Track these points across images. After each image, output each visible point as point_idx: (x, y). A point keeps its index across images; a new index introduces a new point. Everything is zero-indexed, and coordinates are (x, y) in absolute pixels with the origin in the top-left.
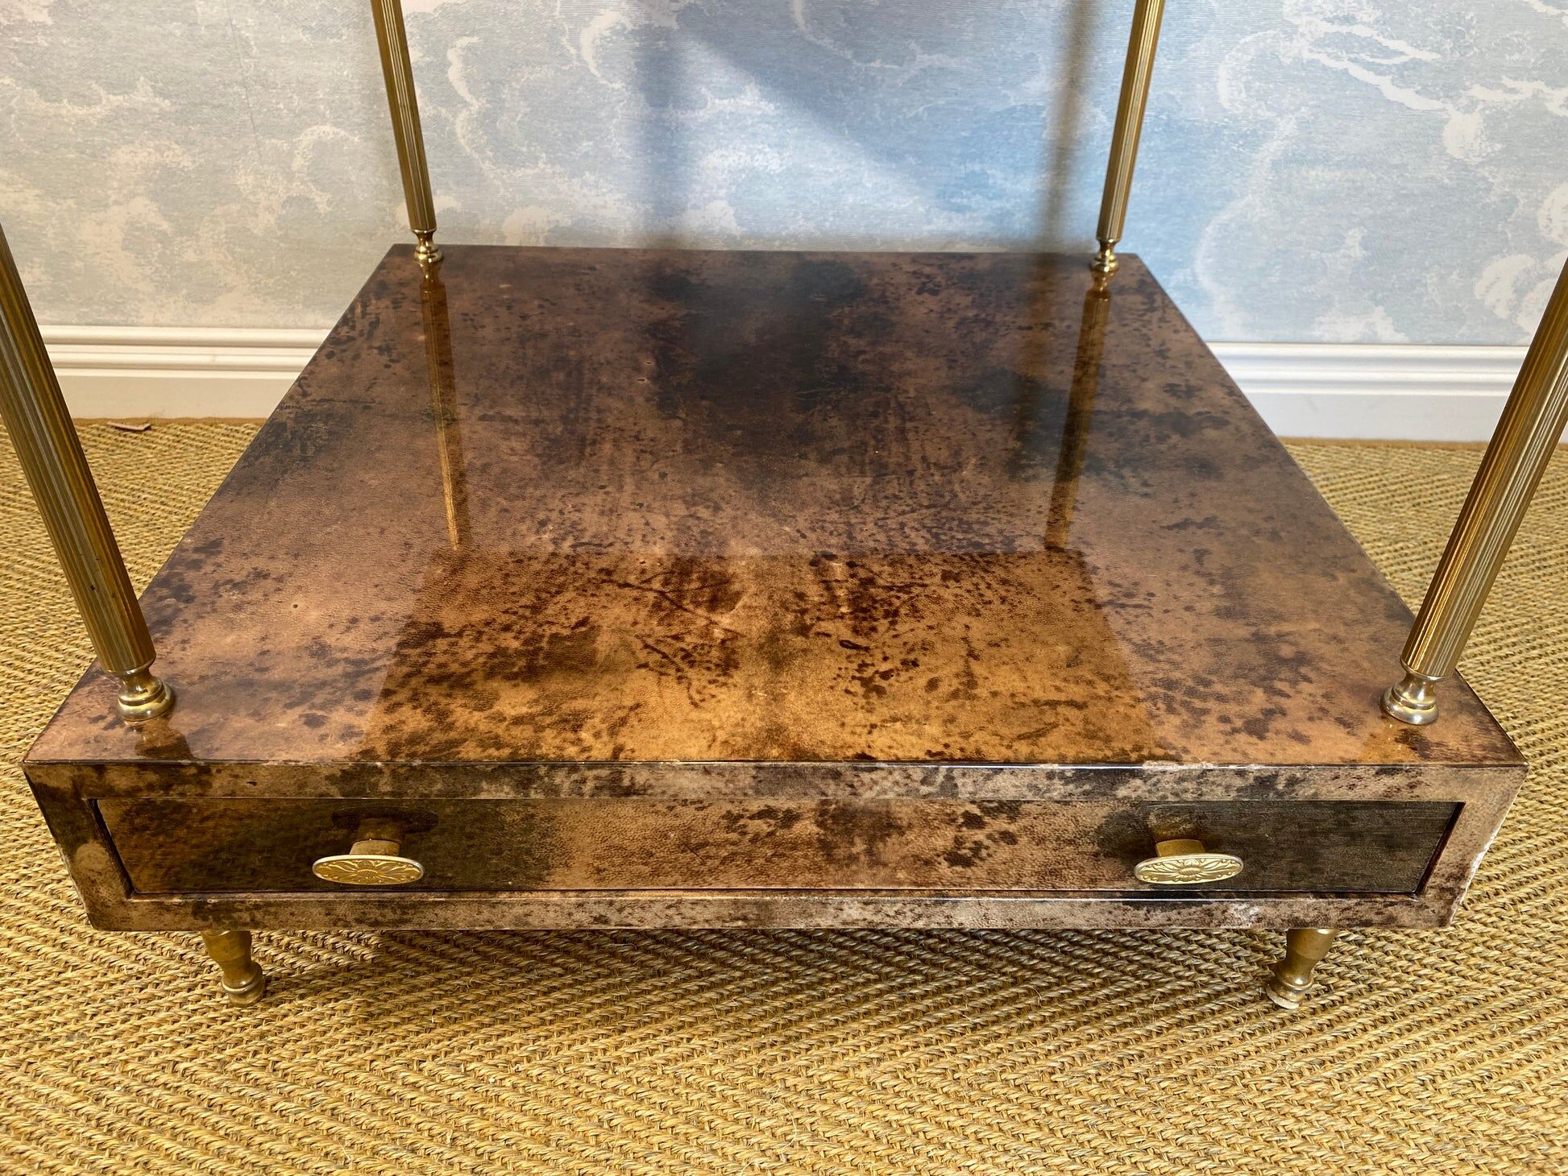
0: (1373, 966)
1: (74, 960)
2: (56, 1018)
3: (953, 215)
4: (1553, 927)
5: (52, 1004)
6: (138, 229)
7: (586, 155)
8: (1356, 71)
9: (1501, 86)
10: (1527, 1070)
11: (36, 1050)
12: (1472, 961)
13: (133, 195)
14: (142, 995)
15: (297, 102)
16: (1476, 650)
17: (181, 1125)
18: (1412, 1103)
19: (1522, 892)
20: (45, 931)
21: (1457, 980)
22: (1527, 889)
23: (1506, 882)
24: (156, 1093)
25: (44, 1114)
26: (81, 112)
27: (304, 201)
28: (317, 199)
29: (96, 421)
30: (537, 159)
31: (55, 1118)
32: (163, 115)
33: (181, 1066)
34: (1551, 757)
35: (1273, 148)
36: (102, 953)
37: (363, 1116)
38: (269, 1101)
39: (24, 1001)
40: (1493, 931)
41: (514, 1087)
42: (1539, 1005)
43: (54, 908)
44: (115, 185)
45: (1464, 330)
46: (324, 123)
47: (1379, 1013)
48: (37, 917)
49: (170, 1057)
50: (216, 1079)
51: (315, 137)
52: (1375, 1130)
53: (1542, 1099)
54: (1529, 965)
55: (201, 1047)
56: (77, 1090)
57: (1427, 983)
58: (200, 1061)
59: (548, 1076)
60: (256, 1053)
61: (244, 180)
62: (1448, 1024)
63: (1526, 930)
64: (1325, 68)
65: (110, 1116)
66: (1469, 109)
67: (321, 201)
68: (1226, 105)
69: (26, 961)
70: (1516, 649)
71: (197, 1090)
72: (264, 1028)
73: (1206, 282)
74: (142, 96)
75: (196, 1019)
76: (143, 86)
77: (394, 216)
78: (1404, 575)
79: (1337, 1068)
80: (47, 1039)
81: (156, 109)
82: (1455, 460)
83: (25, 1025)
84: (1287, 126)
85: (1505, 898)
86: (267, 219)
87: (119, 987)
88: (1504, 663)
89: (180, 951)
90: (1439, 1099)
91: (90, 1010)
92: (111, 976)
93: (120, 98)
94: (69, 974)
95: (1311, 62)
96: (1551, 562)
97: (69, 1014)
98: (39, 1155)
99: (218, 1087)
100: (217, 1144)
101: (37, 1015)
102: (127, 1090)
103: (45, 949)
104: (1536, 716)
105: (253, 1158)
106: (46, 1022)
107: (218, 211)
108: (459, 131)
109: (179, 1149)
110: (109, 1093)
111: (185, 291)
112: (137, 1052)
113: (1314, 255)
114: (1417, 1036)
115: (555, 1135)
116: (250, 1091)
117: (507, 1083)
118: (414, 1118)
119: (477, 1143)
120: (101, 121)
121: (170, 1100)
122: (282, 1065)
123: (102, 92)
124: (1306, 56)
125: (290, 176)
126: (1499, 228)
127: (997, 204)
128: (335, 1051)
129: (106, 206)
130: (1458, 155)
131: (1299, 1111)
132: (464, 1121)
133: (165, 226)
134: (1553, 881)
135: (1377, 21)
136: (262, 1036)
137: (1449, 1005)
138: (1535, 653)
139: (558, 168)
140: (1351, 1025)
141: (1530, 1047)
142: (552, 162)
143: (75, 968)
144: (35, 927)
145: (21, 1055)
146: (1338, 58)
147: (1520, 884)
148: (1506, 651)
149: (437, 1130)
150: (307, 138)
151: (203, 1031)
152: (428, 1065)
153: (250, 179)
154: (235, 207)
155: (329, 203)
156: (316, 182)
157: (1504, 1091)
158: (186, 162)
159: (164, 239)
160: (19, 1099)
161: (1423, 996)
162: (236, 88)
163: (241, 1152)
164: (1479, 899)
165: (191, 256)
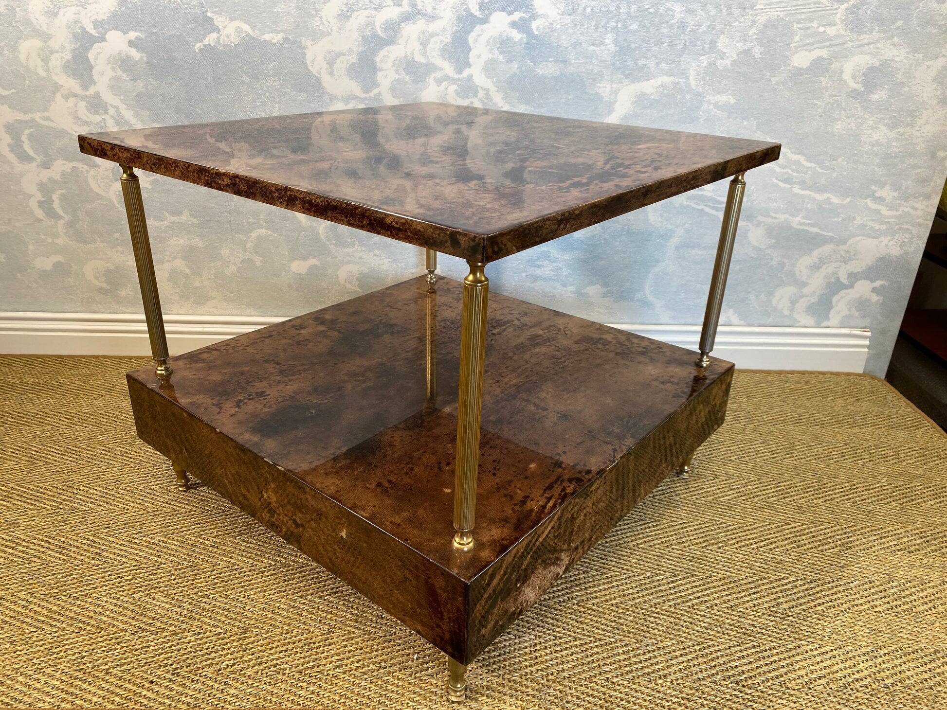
0: (695, 568)
1: (163, 561)
2: (159, 580)
3: (536, 269)
4: (772, 556)
5: (157, 576)
6: (176, 272)
7: (375, 243)
8: (707, 210)
9: (769, 216)
10: (750, 604)
11: (153, 591)
12: (736, 567)
13: (175, 258)
14: (193, 573)
15: (251, 220)
16: (762, 455)
17: (213, 615)
18: (702, 613)
19: (762, 544)
20: (151, 551)
21: (728, 574)
22: (764, 543)
23: (756, 540)
24: (202, 605)
25: (159, 611)
26: (158, 223)
27: (250, 261)
28: (256, 260)
29: (146, 357)
30: (354, 244)
31: (164, 612)
32: (193, 225)
33: (211, 596)
34: (786, 496)
35: (675, 241)
36: (175, 559)
37: (284, 613)
38: (247, 608)
39: (146, 575)
40: (747, 557)
41: (344, 604)
42: (760, 582)
43: (153, 543)
44: (168, 253)
45: (770, 320)
46: (262, 228)
47: (694, 584)
48: (147, 546)
49: (206, 593)
50: (226, 601)
51: (258, 234)
52: (685, 622)
53: (754, 613)
54: (759, 569)
55: (218, 590)
56: (171, 604)
57: (715, 574)
58: (218, 594)
59: (357, 601)
60: (240, 593)
61: (225, 252)
62: (721, 588)
63: (760, 557)
64: (694, 208)
65: (185, 612)
66: (758, 224)
67: (258, 261)
68: (653, 223)
69: (145, 561)
70: (780, 455)
71: (218, 604)
72: (243, 584)
73: (650, 298)
74: (185, 217)
75: (216, 581)
76: (186, 212)
77: (289, 267)
78: (737, 425)
79: (674, 602)
80: (157, 587)
81: (190, 223)
82: (770, 378)
83: (147, 582)
84: (680, 232)
85: (754, 546)
86: (233, 268)
87: (184, 570)
88: (774, 460)
89: (206, 558)
90: (713, 612)
91: (172, 578)
92: (180, 567)
93: (176, 218)
94: (163, 566)
95: (688, 206)
96: (804, 420)
97: (165, 579)
98: (158, 624)
99: (226, 603)
100: (227, 622)
101: (152, 579)
102: (190, 603)
103: (152, 557)
104: (783, 480)
105: (243, 625)
106: (156, 582)
107: (212, 264)
108: (320, 232)
109: (213, 622)
110: (184, 605)
111: (193, 300)
112: (194, 591)
113: (699, 286)
114: (708, 592)
115: (360, 620)
116: (239, 605)
117: (341, 603)
118: (304, 614)
119: (330, 622)
120: (166, 227)
121: (208, 607)
122: (252, 596)
123: (168, 215)
124: (685, 203)
125: (245, 250)
126: (779, 275)
127: (555, 264)
128: (272, 592)
129: (163, 262)
130: (756, 244)
131: (656, 615)
132: (324, 615)
133: (188, 271)
134: (776, 540)
135: (713, 190)
136: (242, 587)
137: (723, 582)
138: (788, 456)
139: (363, 248)
140: (681, 588)
141: (753, 596)
142: (360, 246)
143: (165, 564)
144: (147, 550)
145: (147, 592)
146: (698, 204)
147: (762, 541)
148: (776, 455)
149: (314, 617)
150: (254, 234)
151: (218, 585)
152: (309, 597)
153: (228, 251)
154: (219, 263)
155: (261, 262)
156: (256, 253)
157: (739, 610)
158: (201, 244)
159: (186, 276)
160: (148, 606)
161: (713, 578)
162: (226, 214)
163: (238, 624)
164: (744, 546)
165: (197, 284)
